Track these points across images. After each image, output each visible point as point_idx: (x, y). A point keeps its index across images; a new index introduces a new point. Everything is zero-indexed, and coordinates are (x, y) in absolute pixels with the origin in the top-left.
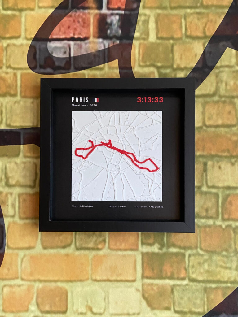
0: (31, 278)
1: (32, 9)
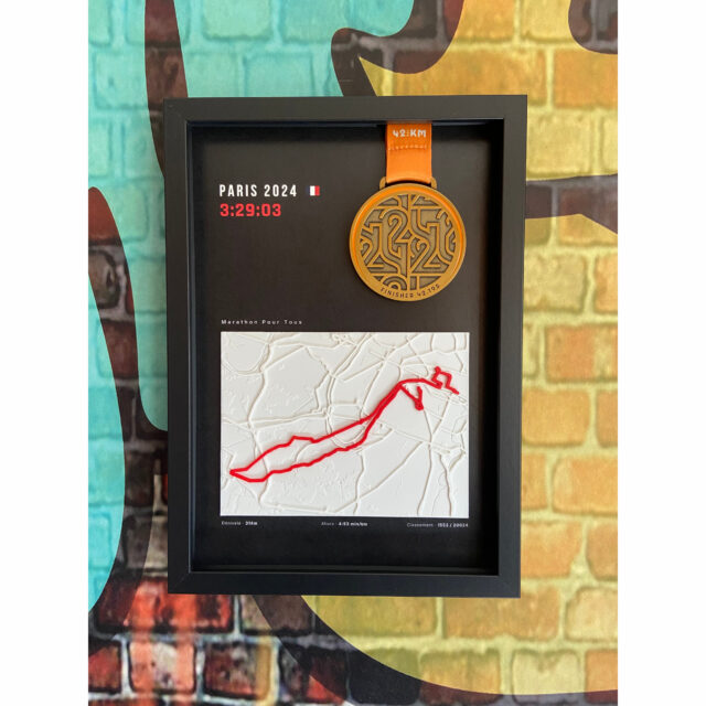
0: (575, 508)
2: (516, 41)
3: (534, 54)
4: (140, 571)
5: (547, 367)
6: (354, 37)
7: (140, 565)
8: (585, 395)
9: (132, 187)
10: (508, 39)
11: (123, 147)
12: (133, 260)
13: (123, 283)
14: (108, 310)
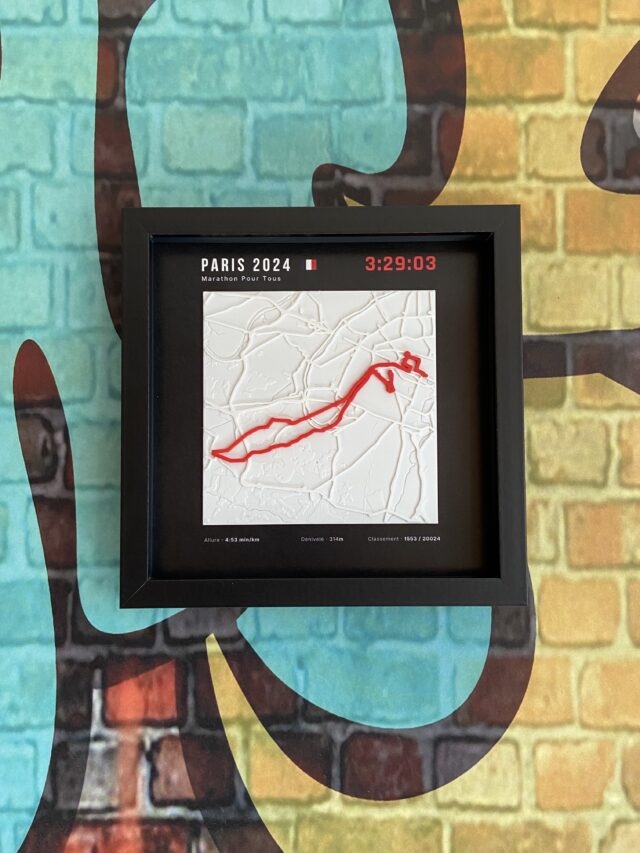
0: (606, 722)
1: (593, 27)
2: (522, 180)
3: (542, 194)
4: (73, 812)
5: (568, 551)
6: (338, 173)
7: (72, 805)
8: (614, 585)
9: (77, 340)
10: (513, 177)
11: (67, 293)
12: (74, 425)
13: (62, 452)
14: (42, 485)
